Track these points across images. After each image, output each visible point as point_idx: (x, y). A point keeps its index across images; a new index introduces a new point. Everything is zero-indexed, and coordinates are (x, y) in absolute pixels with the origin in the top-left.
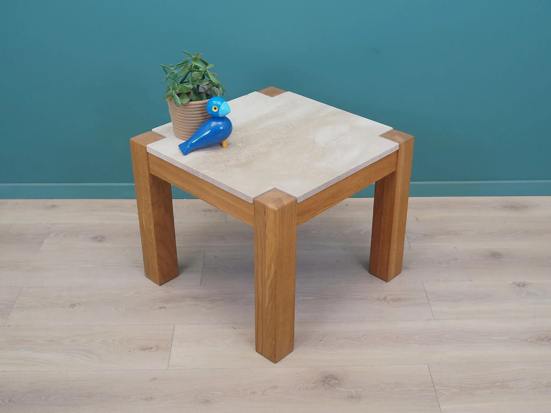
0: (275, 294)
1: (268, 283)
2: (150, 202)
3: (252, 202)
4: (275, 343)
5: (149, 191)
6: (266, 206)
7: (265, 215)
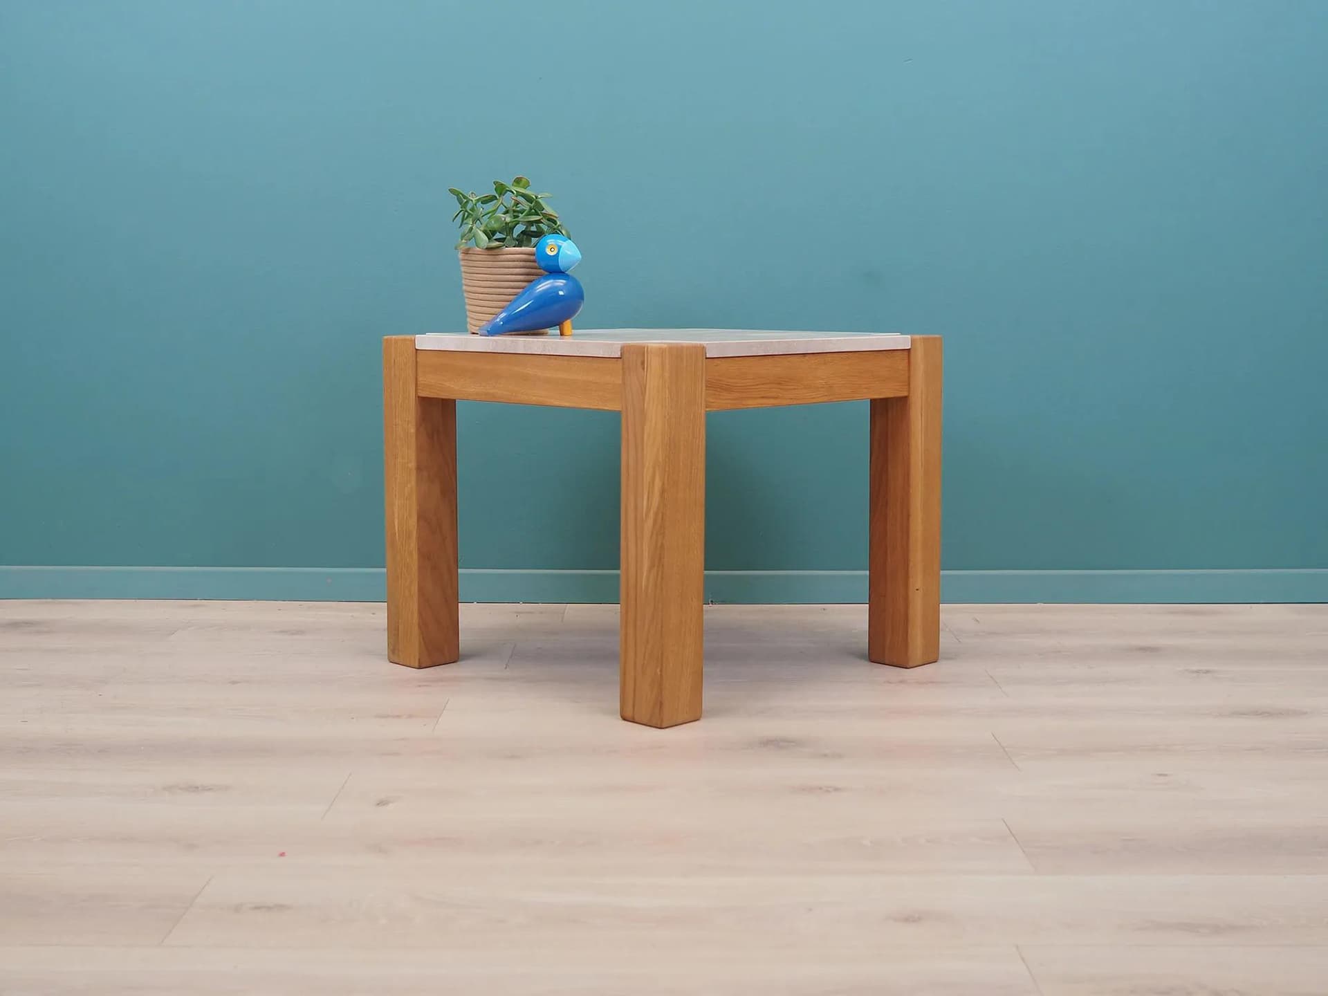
0: (662, 545)
1: (649, 524)
2: (413, 465)
3: (618, 355)
4: (661, 671)
5: (413, 440)
6: (644, 348)
7: (644, 369)
